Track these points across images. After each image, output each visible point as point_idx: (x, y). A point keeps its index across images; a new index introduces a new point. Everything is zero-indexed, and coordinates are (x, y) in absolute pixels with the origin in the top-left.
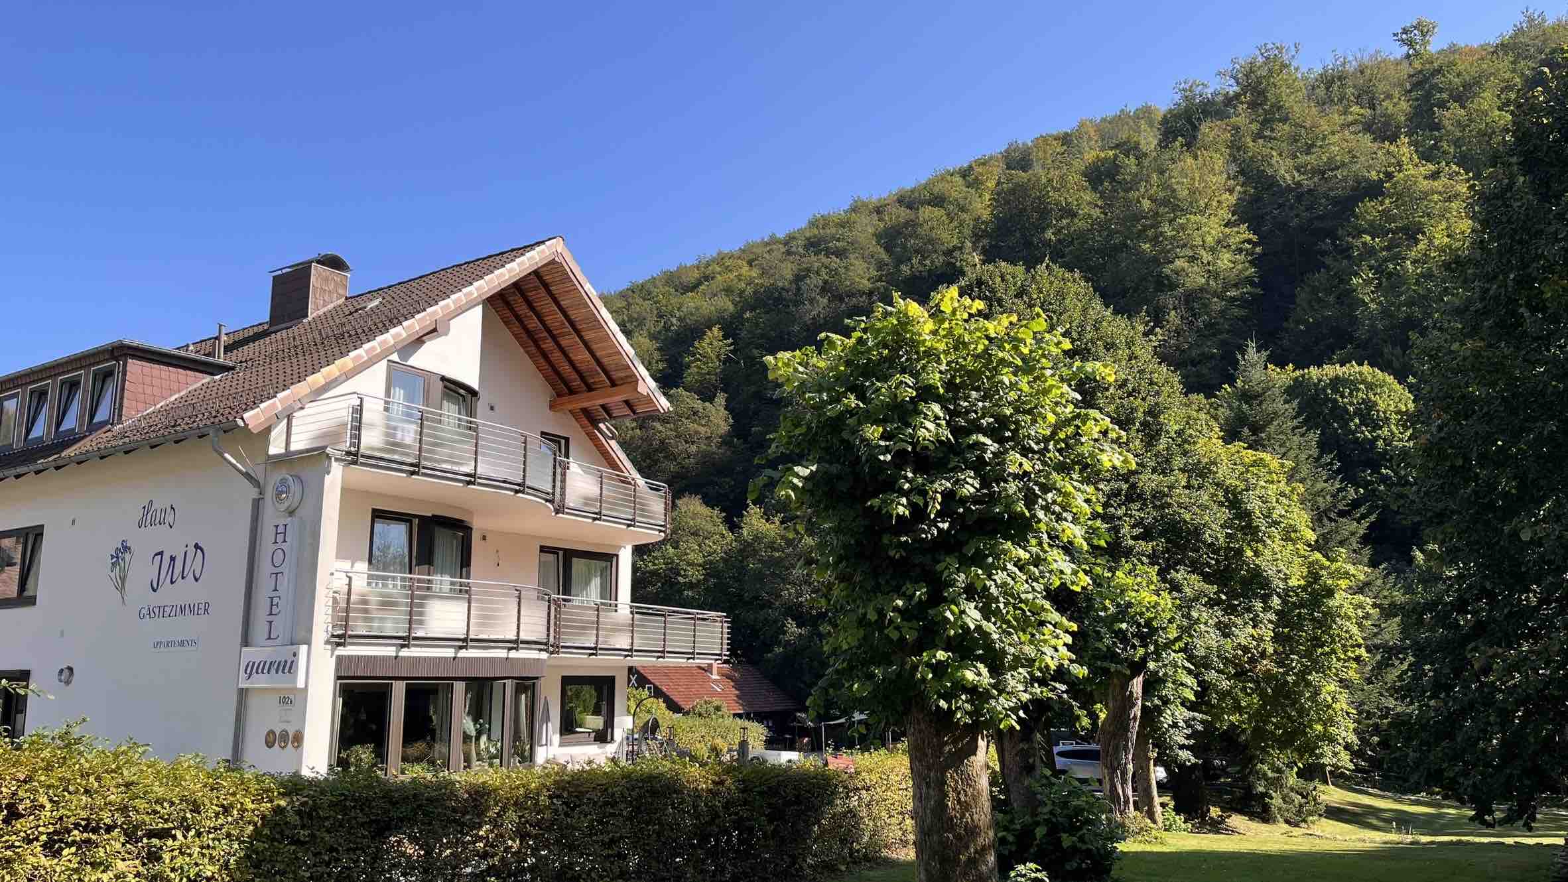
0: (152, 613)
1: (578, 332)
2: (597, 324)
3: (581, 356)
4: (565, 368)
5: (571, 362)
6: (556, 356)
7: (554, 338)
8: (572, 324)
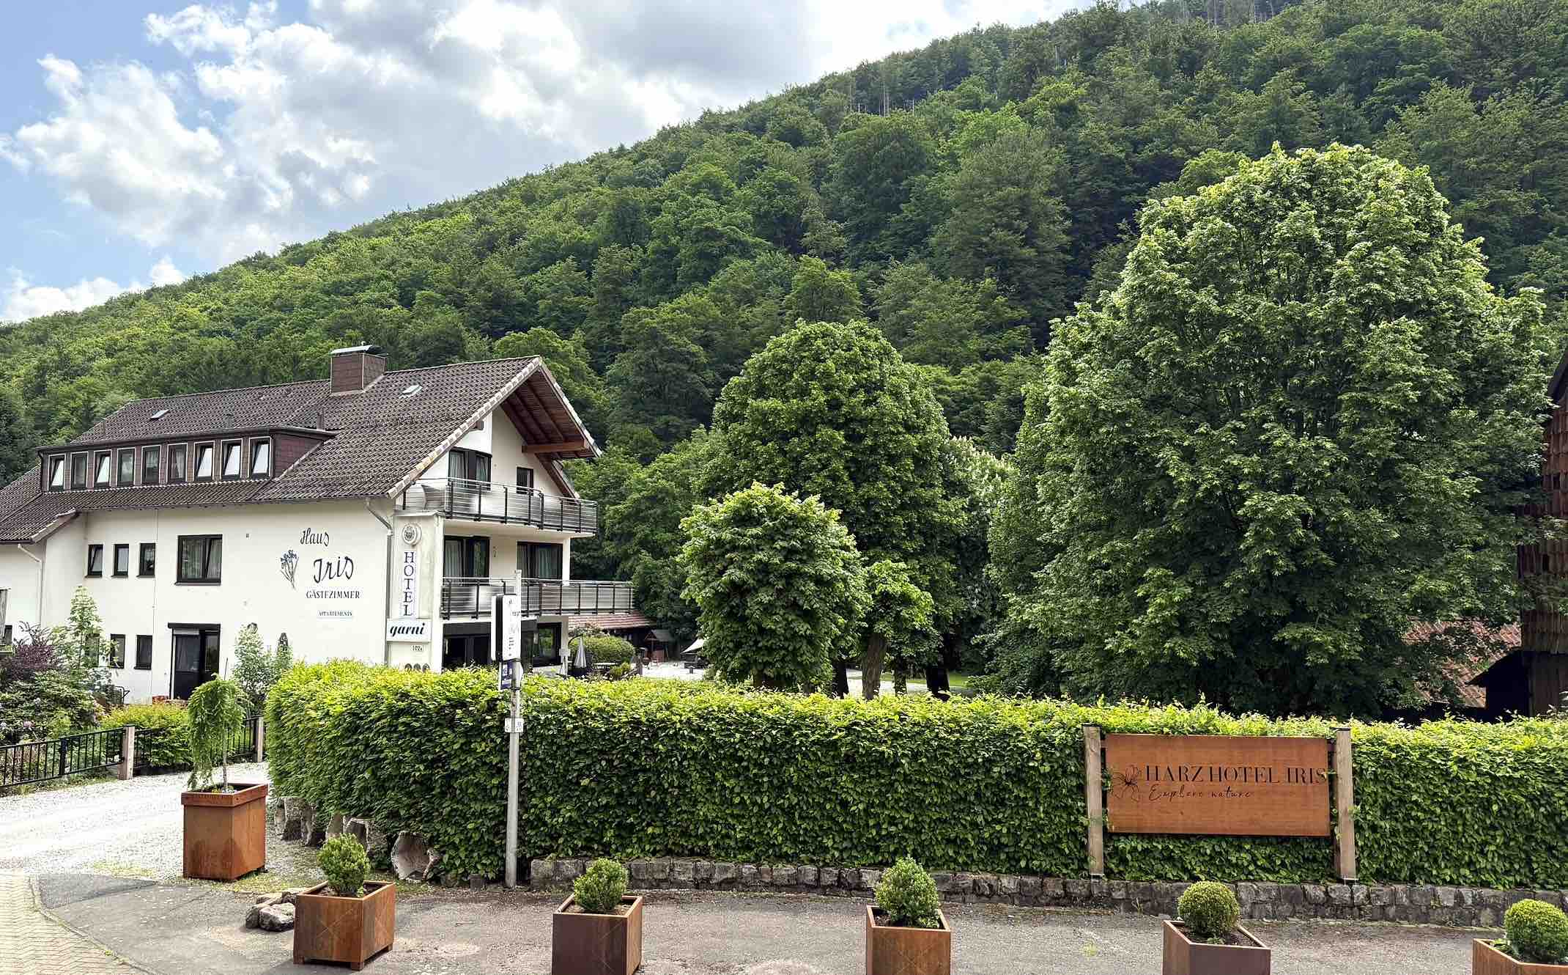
0: (316, 595)
1: (545, 408)
2: (560, 405)
3: (546, 421)
4: (534, 427)
5: (539, 425)
6: (529, 420)
7: (530, 411)
8: (543, 403)
